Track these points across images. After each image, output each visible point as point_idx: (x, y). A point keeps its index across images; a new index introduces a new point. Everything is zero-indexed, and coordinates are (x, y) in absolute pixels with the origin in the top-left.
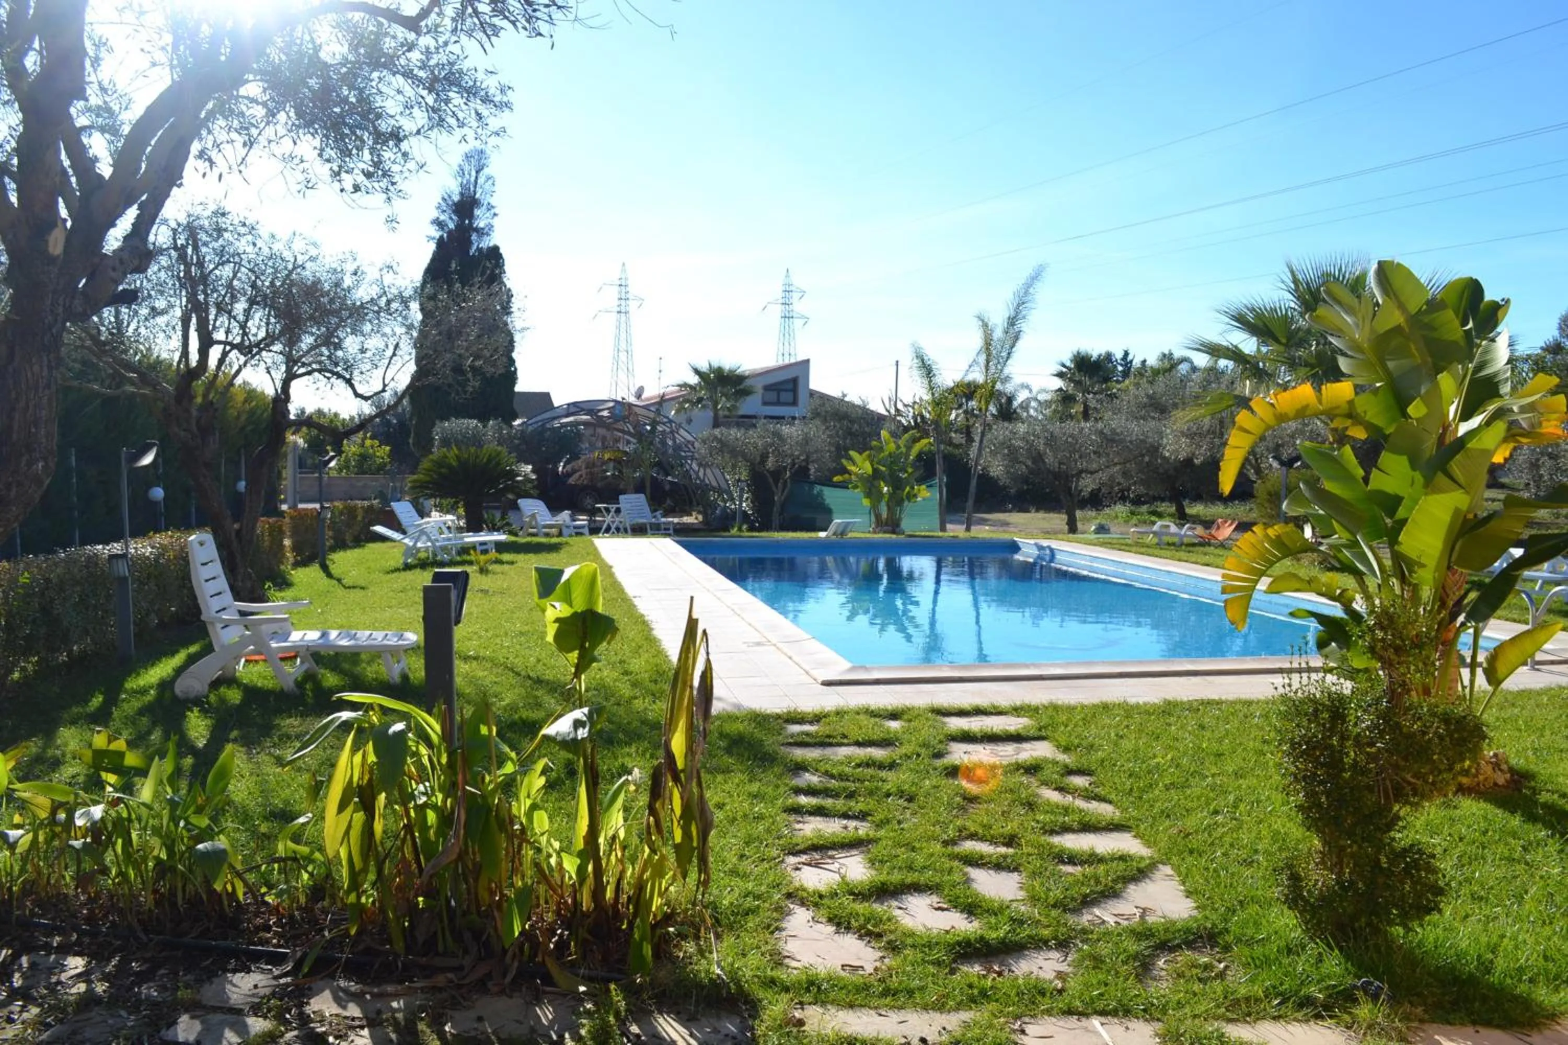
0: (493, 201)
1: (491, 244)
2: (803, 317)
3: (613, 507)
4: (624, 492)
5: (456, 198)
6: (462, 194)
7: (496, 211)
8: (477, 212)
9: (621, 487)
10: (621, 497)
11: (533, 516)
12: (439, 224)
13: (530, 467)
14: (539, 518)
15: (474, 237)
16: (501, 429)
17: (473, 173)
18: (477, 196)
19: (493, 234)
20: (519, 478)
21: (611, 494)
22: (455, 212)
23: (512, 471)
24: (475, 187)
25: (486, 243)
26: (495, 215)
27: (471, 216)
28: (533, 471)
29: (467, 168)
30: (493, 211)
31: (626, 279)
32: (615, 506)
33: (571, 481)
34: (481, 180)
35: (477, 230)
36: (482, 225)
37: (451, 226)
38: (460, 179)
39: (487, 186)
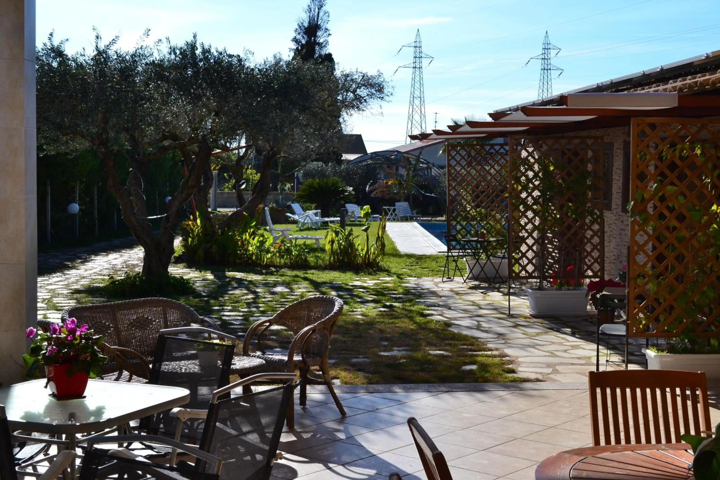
0: (328, 26)
1: (327, 53)
2: (558, 69)
3: (392, 208)
4: (399, 201)
5: (306, 25)
6: (309, 23)
7: (330, 32)
8: (319, 33)
9: (398, 198)
10: (397, 204)
11: (353, 212)
12: (295, 40)
13: (352, 188)
14: (355, 213)
15: (317, 48)
16: (335, 167)
17: (317, 10)
18: (319, 23)
19: (328, 47)
20: (347, 194)
21: (392, 202)
22: (305, 33)
23: (343, 190)
24: (318, 18)
25: (324, 52)
26: (329, 35)
27: (315, 36)
28: (353, 190)
29: (312, 7)
30: (328, 33)
31: (420, 42)
32: (393, 208)
33: (372, 195)
34: (321, 14)
35: (319, 44)
36: (321, 41)
37: (304, 42)
38: (308, 14)
39: (325, 18)
